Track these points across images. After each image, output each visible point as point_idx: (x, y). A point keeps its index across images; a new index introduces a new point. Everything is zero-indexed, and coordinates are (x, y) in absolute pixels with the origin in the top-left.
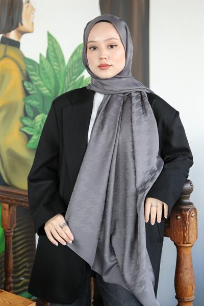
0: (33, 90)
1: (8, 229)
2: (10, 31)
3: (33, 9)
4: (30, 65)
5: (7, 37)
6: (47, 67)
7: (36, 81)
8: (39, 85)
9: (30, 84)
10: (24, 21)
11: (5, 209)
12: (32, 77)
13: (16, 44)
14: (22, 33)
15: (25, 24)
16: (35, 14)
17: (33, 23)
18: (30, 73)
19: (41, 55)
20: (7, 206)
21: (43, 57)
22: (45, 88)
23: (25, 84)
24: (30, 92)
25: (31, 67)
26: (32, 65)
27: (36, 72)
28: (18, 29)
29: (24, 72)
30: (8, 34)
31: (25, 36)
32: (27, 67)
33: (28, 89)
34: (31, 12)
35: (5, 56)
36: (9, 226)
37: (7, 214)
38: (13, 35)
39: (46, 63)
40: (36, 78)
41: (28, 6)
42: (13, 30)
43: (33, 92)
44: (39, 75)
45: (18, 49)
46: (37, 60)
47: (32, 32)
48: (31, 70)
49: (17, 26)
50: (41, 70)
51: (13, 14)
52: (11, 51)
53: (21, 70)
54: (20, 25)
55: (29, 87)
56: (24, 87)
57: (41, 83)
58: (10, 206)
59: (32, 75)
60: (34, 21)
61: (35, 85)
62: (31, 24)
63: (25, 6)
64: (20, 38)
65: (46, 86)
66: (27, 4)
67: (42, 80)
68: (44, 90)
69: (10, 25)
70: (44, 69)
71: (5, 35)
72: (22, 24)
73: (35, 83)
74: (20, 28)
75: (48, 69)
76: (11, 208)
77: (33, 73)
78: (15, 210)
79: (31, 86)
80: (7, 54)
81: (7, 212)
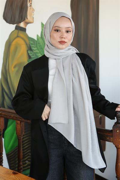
0: (33, 55)
1: (20, 135)
2: (20, 23)
3: (33, 10)
4: (31, 41)
5: (19, 25)
6: (41, 42)
7: (35, 50)
8: (37, 53)
9: (31, 52)
10: (28, 17)
11: (18, 124)
12: (33, 48)
13: (24, 30)
14: (27, 23)
15: (29, 18)
16: (34, 12)
17: (33, 18)
18: (32, 46)
19: (38, 36)
20: (19, 122)
21: (39, 37)
22: (40, 54)
23: (29, 52)
24: (31, 57)
25: (32, 42)
26: (33, 42)
27: (35, 45)
28: (25, 21)
29: (28, 45)
30: (19, 24)
31: (29, 25)
32: (30, 42)
33: (30, 55)
34: (32, 11)
35: (18, 36)
36: (20, 133)
37: (19, 127)
38: (22, 25)
39: (40, 40)
40: (35, 49)
41: (31, 8)
42: (22, 22)
43: (33, 56)
44: (37, 47)
45: (25, 32)
46: (36, 38)
47: (33, 23)
48: (32, 44)
49: (25, 20)
50: (38, 44)
51: (22, 13)
52: (21, 34)
53: (27, 44)
54: (26, 19)
55: (31, 54)
56: (28, 54)
57: (38, 51)
58: (21, 122)
59: (33, 47)
60: (34, 17)
61: (35, 53)
62: (32, 18)
63: (29, 8)
64: (26, 26)
65: (40, 53)
66: (30, 7)
67: (38, 50)
68: (40, 55)
69: (21, 19)
70: (39, 44)
71: (17, 25)
72: (27, 19)
73: (34, 51)
74: (26, 20)
75: (42, 43)
76: (21, 124)
77: (33, 46)
78: (24, 124)
79: (32, 53)
80: (19, 35)
81: (19, 125)
